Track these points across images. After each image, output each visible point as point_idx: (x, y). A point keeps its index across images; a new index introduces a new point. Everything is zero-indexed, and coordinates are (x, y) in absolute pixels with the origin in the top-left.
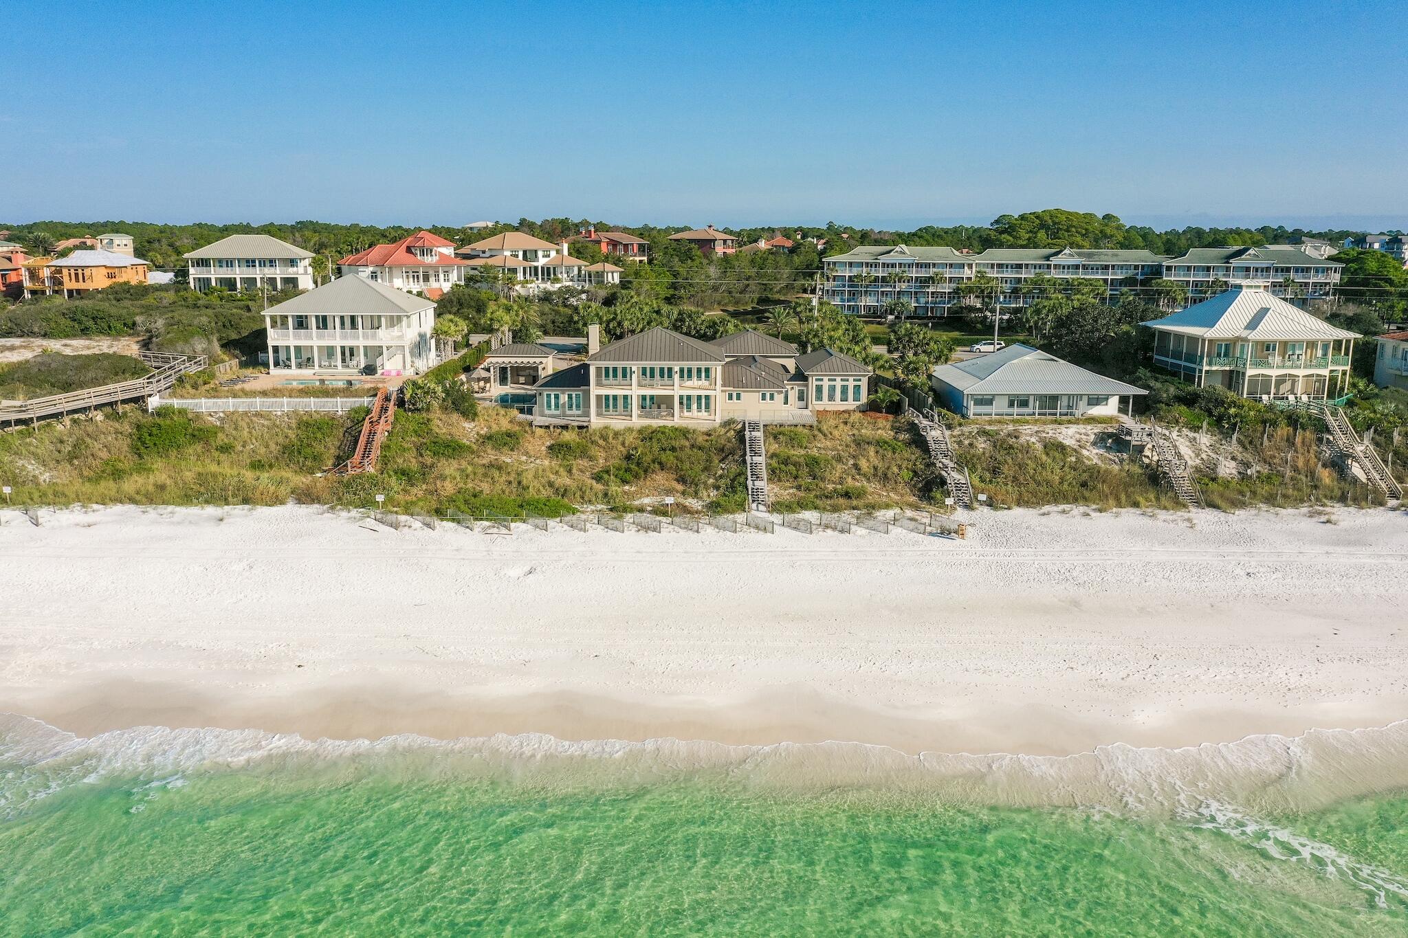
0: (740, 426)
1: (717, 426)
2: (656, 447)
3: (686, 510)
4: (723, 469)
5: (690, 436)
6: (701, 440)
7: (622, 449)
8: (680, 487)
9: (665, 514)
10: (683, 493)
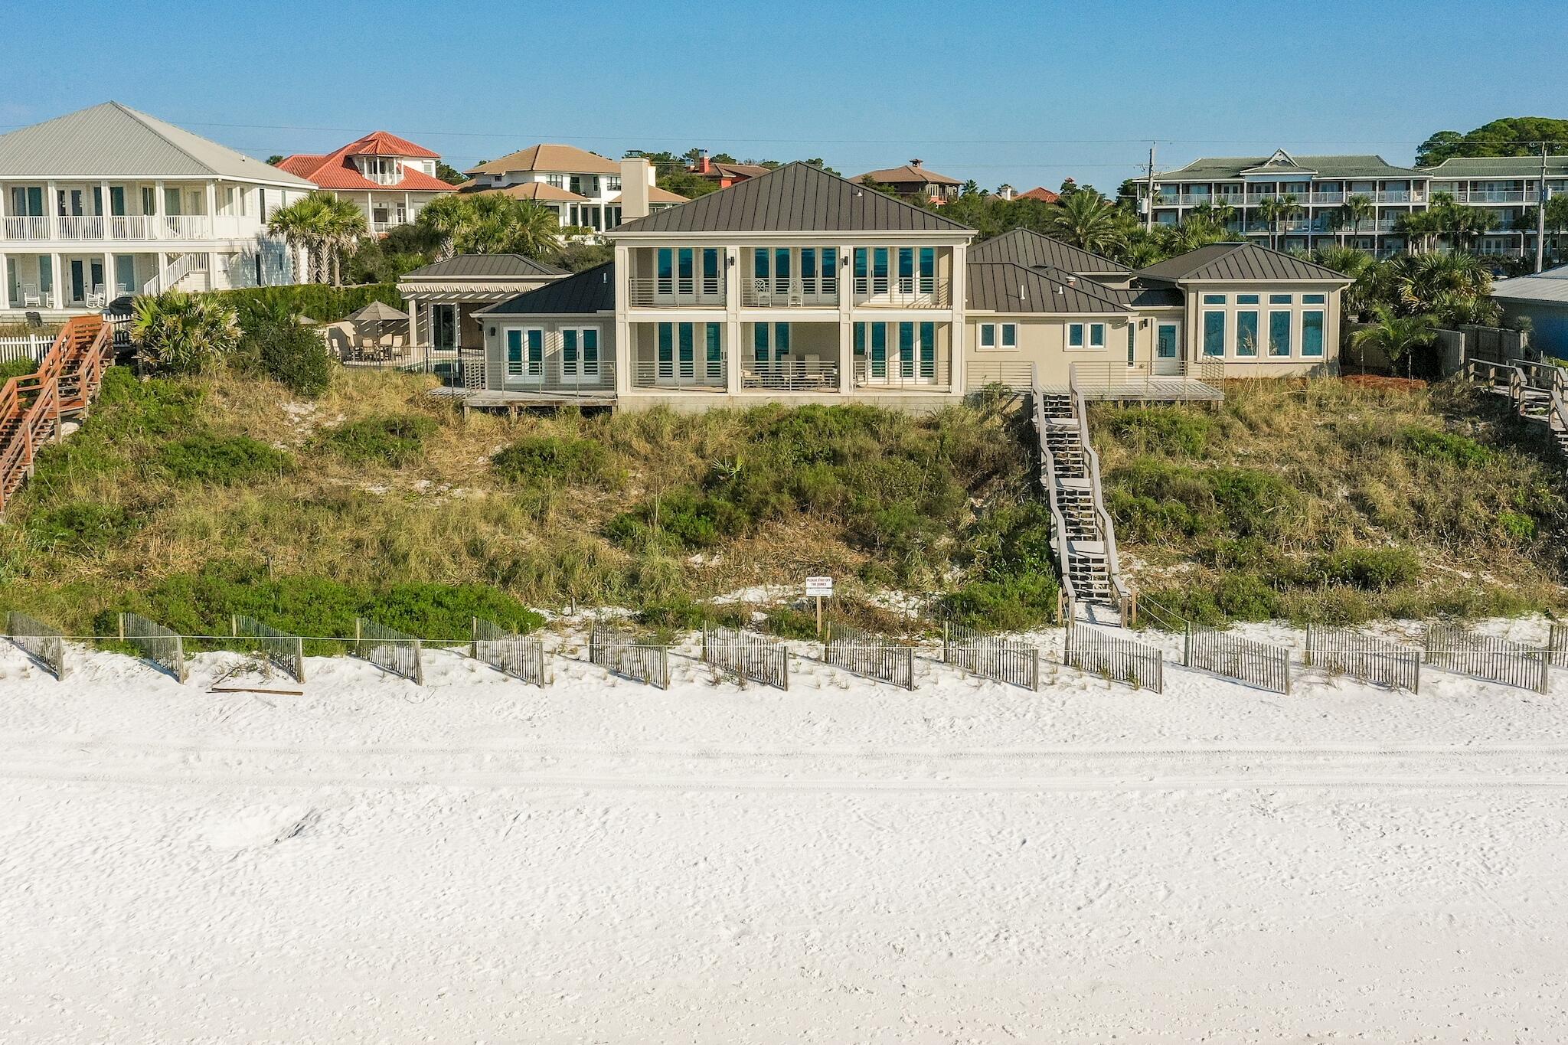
0: (1017, 405)
1: (956, 403)
2: (787, 451)
3: (872, 621)
4: (978, 512)
5: (882, 429)
6: (912, 438)
7: (697, 461)
8: (854, 558)
9: (805, 631)
10: (863, 574)
